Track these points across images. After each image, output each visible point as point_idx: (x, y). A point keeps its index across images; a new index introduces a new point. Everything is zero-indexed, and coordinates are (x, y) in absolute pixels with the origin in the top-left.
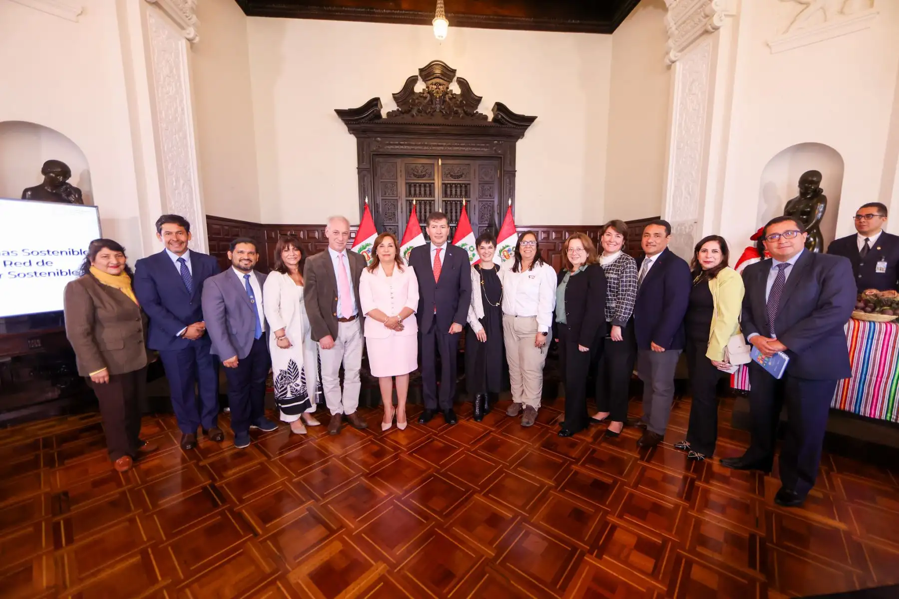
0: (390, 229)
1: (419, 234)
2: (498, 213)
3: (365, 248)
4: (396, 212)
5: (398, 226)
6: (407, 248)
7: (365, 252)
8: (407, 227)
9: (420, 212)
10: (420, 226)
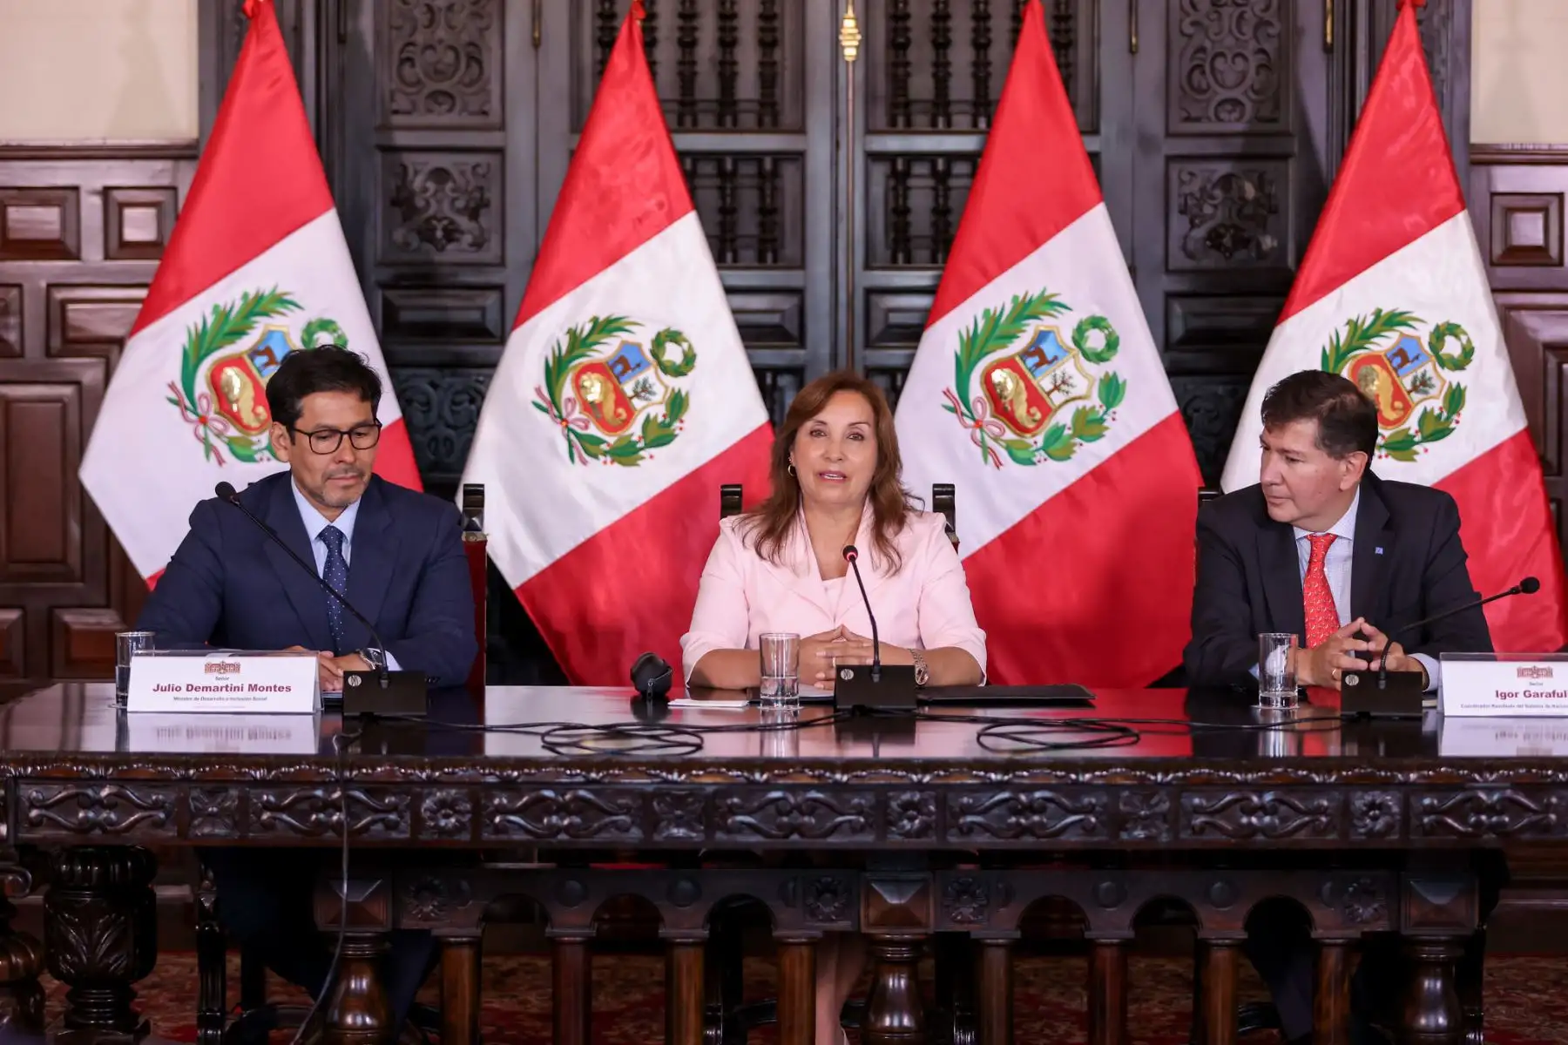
0: (440, 175)
1: (671, 218)
2: (1328, 49)
3: (238, 333)
4: (493, 39)
5: (500, 151)
6: (572, 333)
7: (237, 361)
8: (575, 156)
9: (687, 43)
10: (681, 156)
